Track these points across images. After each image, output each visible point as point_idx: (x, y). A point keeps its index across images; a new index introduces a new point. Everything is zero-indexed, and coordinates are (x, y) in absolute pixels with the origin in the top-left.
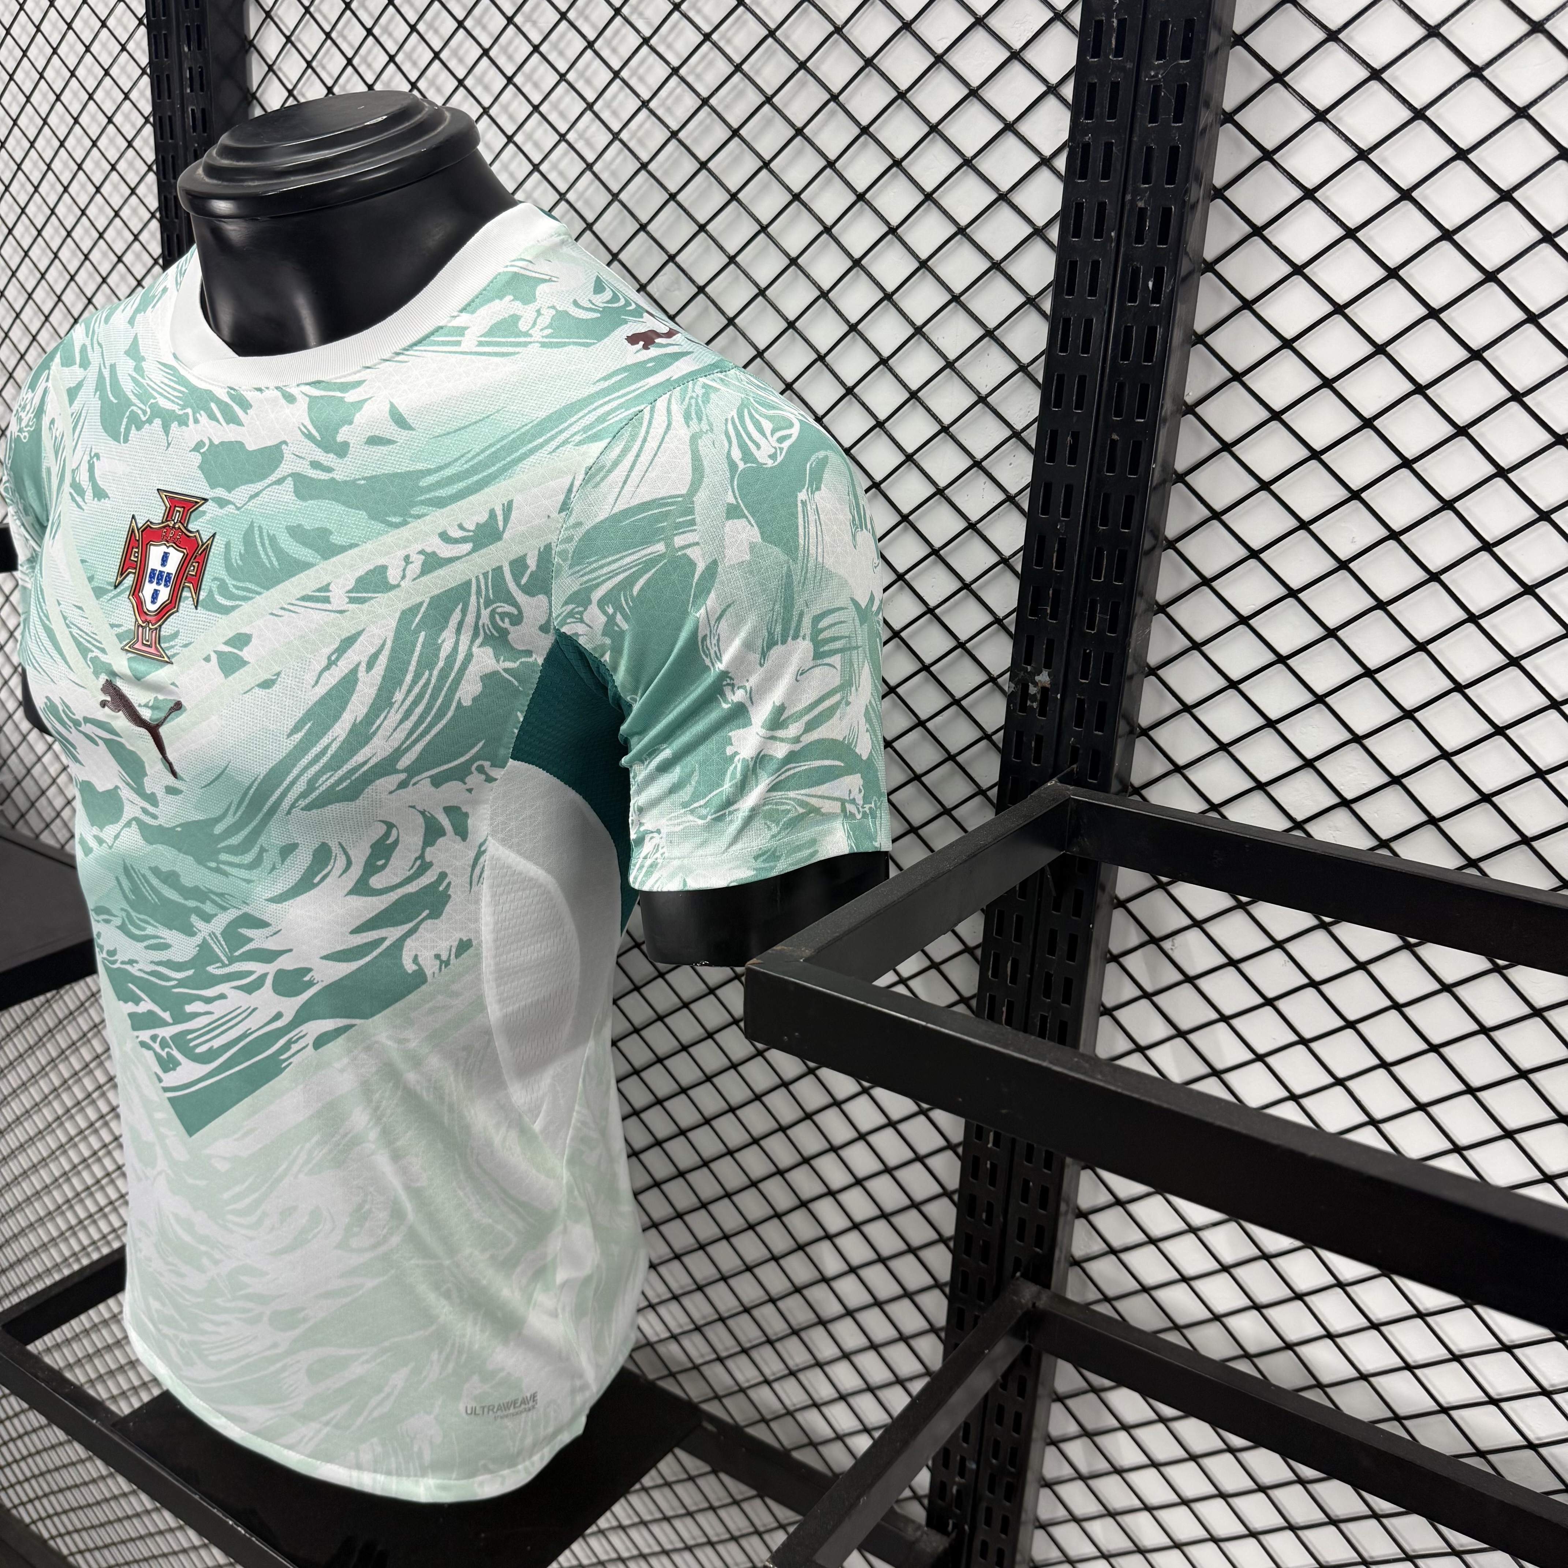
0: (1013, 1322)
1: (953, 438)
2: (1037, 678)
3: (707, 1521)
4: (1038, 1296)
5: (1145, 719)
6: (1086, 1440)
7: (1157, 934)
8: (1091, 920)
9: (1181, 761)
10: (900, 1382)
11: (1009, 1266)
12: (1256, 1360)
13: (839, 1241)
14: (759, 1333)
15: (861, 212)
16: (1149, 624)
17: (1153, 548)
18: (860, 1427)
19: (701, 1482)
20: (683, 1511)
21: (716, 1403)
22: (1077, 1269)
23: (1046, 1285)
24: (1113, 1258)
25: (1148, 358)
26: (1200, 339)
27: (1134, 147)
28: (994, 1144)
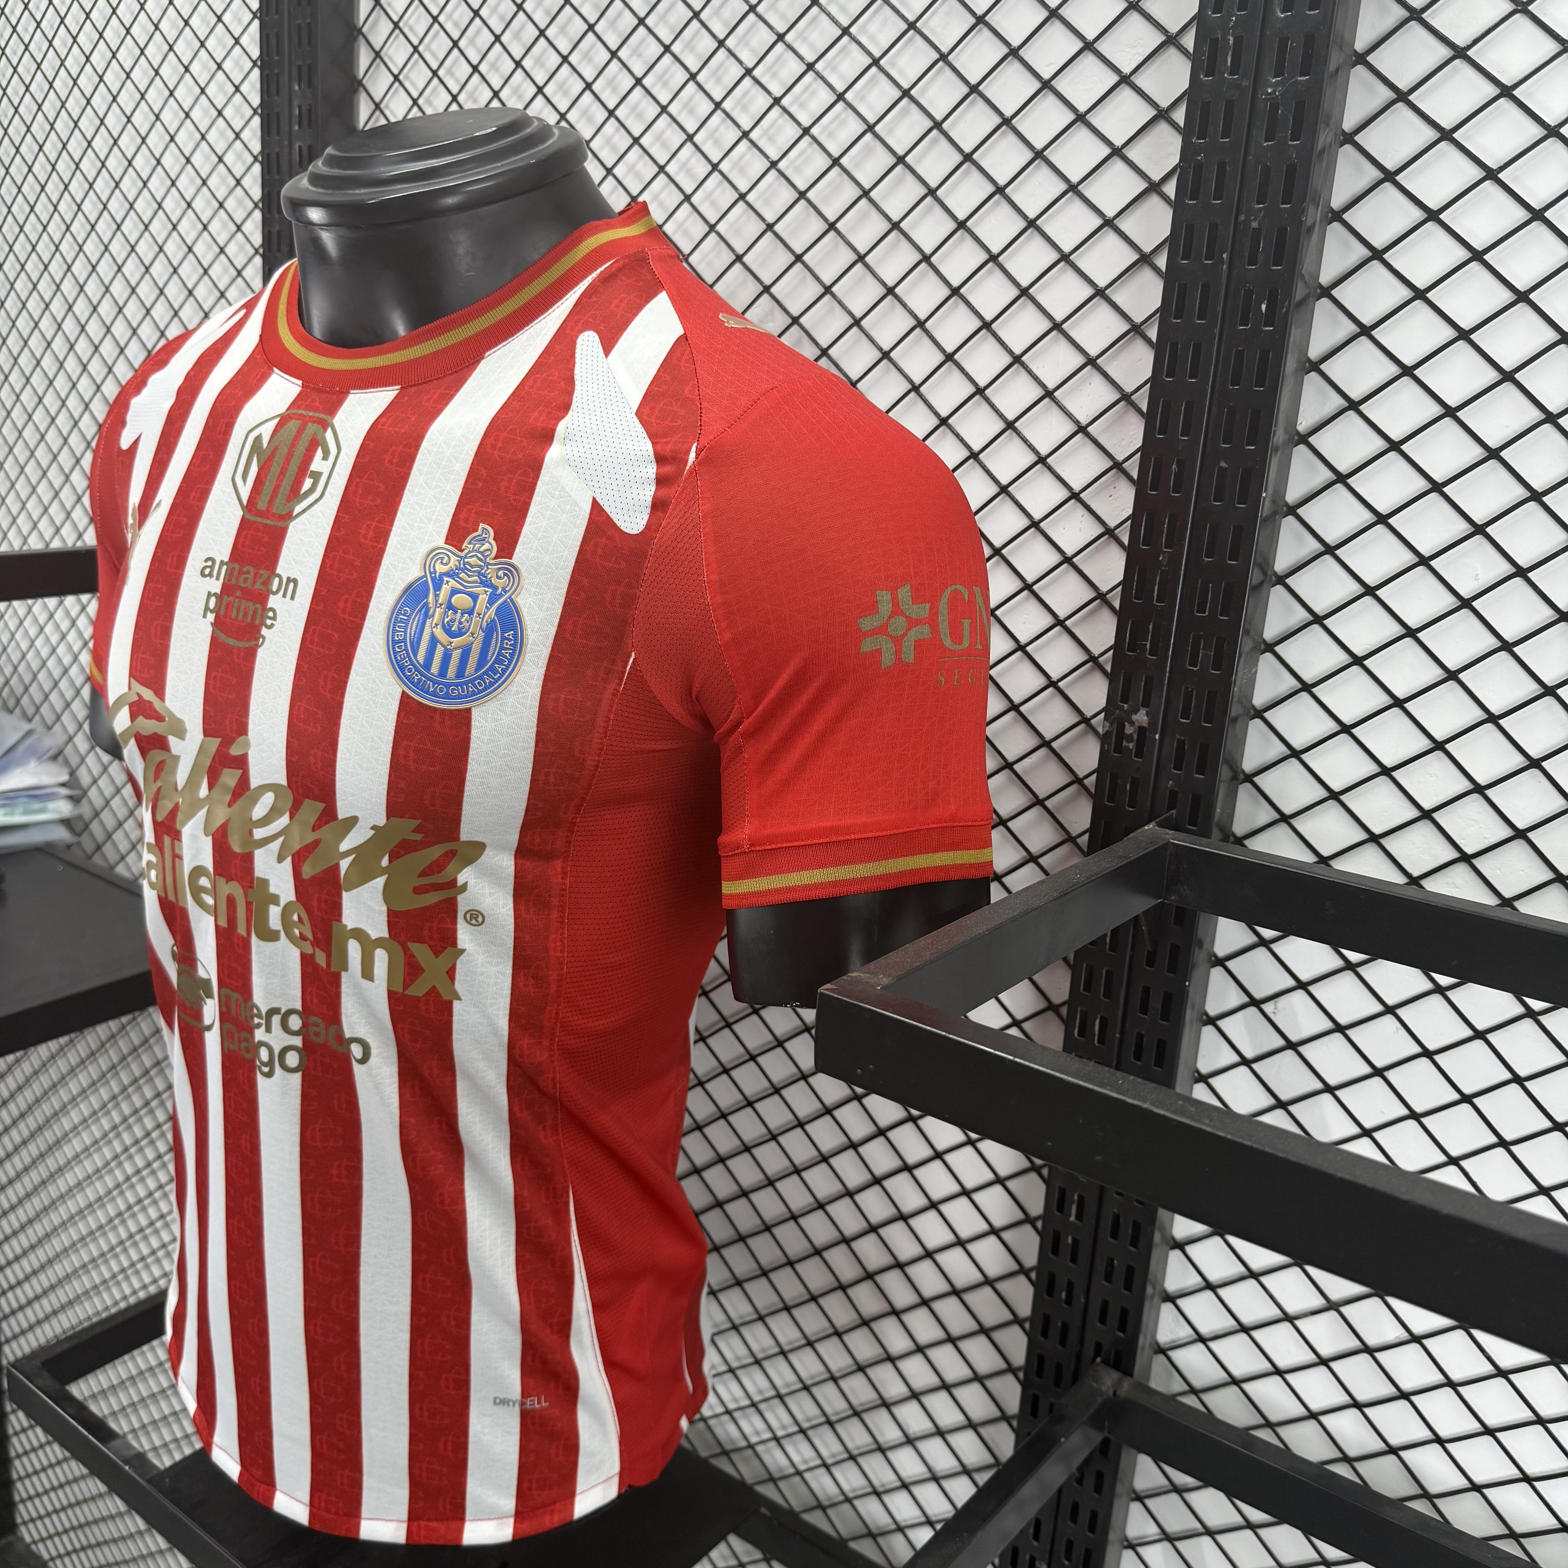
0: (1092, 1411)
1: (1050, 468)
2: (1134, 717)
4: (1119, 1382)
5: (1249, 764)
6: (1166, 1544)
7: (1258, 995)
8: (1186, 977)
9: (1288, 810)
10: (966, 1471)
11: (1089, 1350)
12: (1357, 1465)
13: (906, 1318)
14: (818, 1413)
15: (962, 239)
16: (1255, 664)
17: (1262, 583)
18: (923, 1519)
21: (771, 1485)
22: (1161, 1358)
23: (1129, 1372)
24: (1201, 1346)
25: (1260, 383)
26: (1315, 366)
27: (1249, 166)
28: (1077, 1218)
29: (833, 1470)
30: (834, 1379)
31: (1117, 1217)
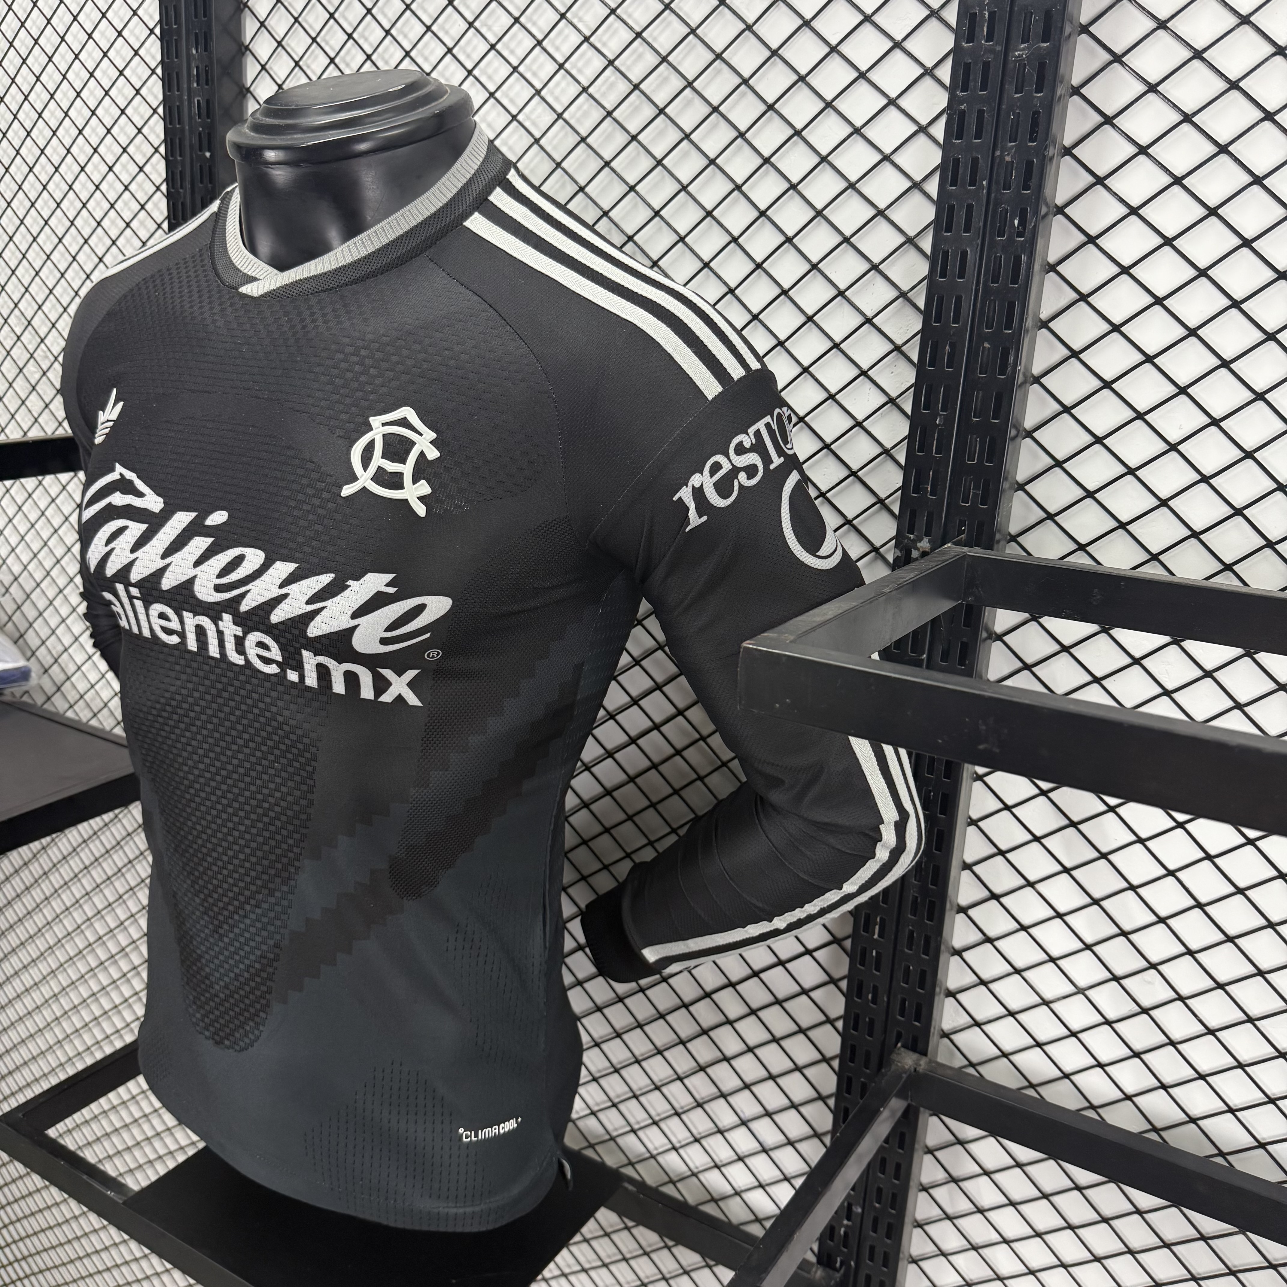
0: (900, 1085)
1: (843, 352)
2: (919, 545)
4: (918, 1061)
6: (953, 1185)
10: (791, 1143)
11: (891, 1038)
13: (738, 1025)
14: (668, 1107)
16: (1012, 499)
22: (946, 1040)
23: (924, 1053)
24: (977, 1029)
25: (1015, 281)
26: (1052, 268)
27: (1003, 113)
28: (879, 936)
29: (681, 1151)
30: (680, 1079)
31: (911, 933)
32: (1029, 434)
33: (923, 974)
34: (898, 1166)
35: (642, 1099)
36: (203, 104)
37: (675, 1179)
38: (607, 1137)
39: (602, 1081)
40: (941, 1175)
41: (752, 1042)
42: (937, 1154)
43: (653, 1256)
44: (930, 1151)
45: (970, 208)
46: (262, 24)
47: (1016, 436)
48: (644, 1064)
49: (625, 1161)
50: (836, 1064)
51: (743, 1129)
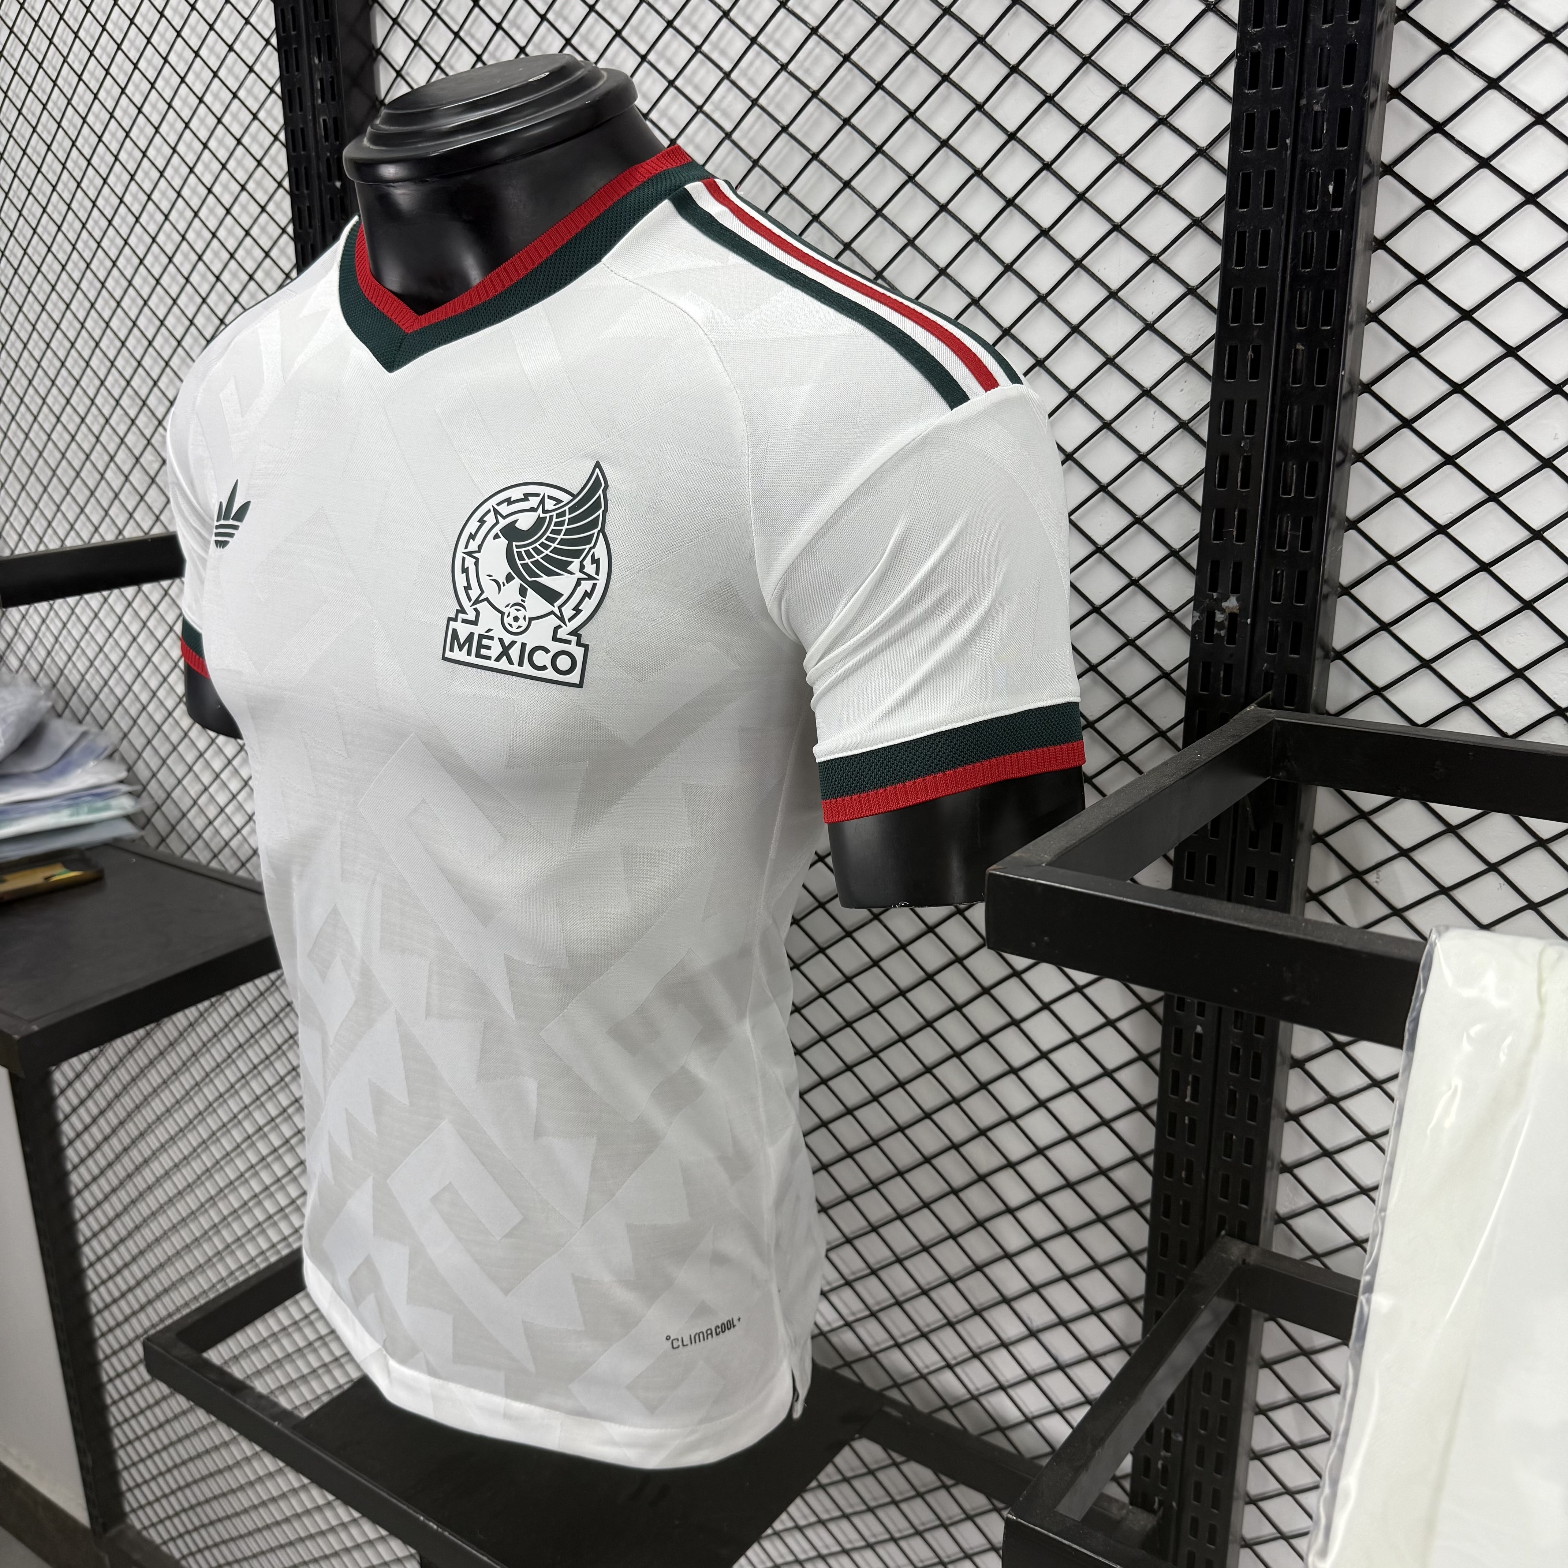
0: (1223, 1281)
1: (1119, 368)
2: (1224, 604)
3: (891, 1516)
4: (1246, 1252)
5: (1340, 641)
6: (1297, 1406)
7: (1360, 867)
8: (1291, 854)
9: (1380, 683)
11: (1213, 1224)
13: (1021, 1215)
14: (939, 1316)
16: (1341, 542)
19: (881, 1475)
20: (864, 1507)
21: (895, 1390)
22: (1282, 1227)
23: (1254, 1242)
24: (1321, 1212)
25: (1331, 264)
26: (1381, 244)
27: (1308, 51)
28: (1193, 1098)
29: (958, 1370)
30: (952, 1281)
31: (1233, 1094)
32: (1360, 457)
33: (1250, 1143)
34: (1227, 1383)
35: (907, 1306)
36: (330, 124)
37: (951, 1403)
38: (866, 1353)
39: (858, 1286)
40: (1283, 1395)
41: (1039, 1235)
42: (1278, 1368)
43: (929, 1498)
44: (1268, 1365)
45: (1270, 175)
46: (395, 21)
47: (1343, 462)
48: (907, 1263)
49: (890, 1383)
50: (1144, 1259)
51: (1033, 1342)
